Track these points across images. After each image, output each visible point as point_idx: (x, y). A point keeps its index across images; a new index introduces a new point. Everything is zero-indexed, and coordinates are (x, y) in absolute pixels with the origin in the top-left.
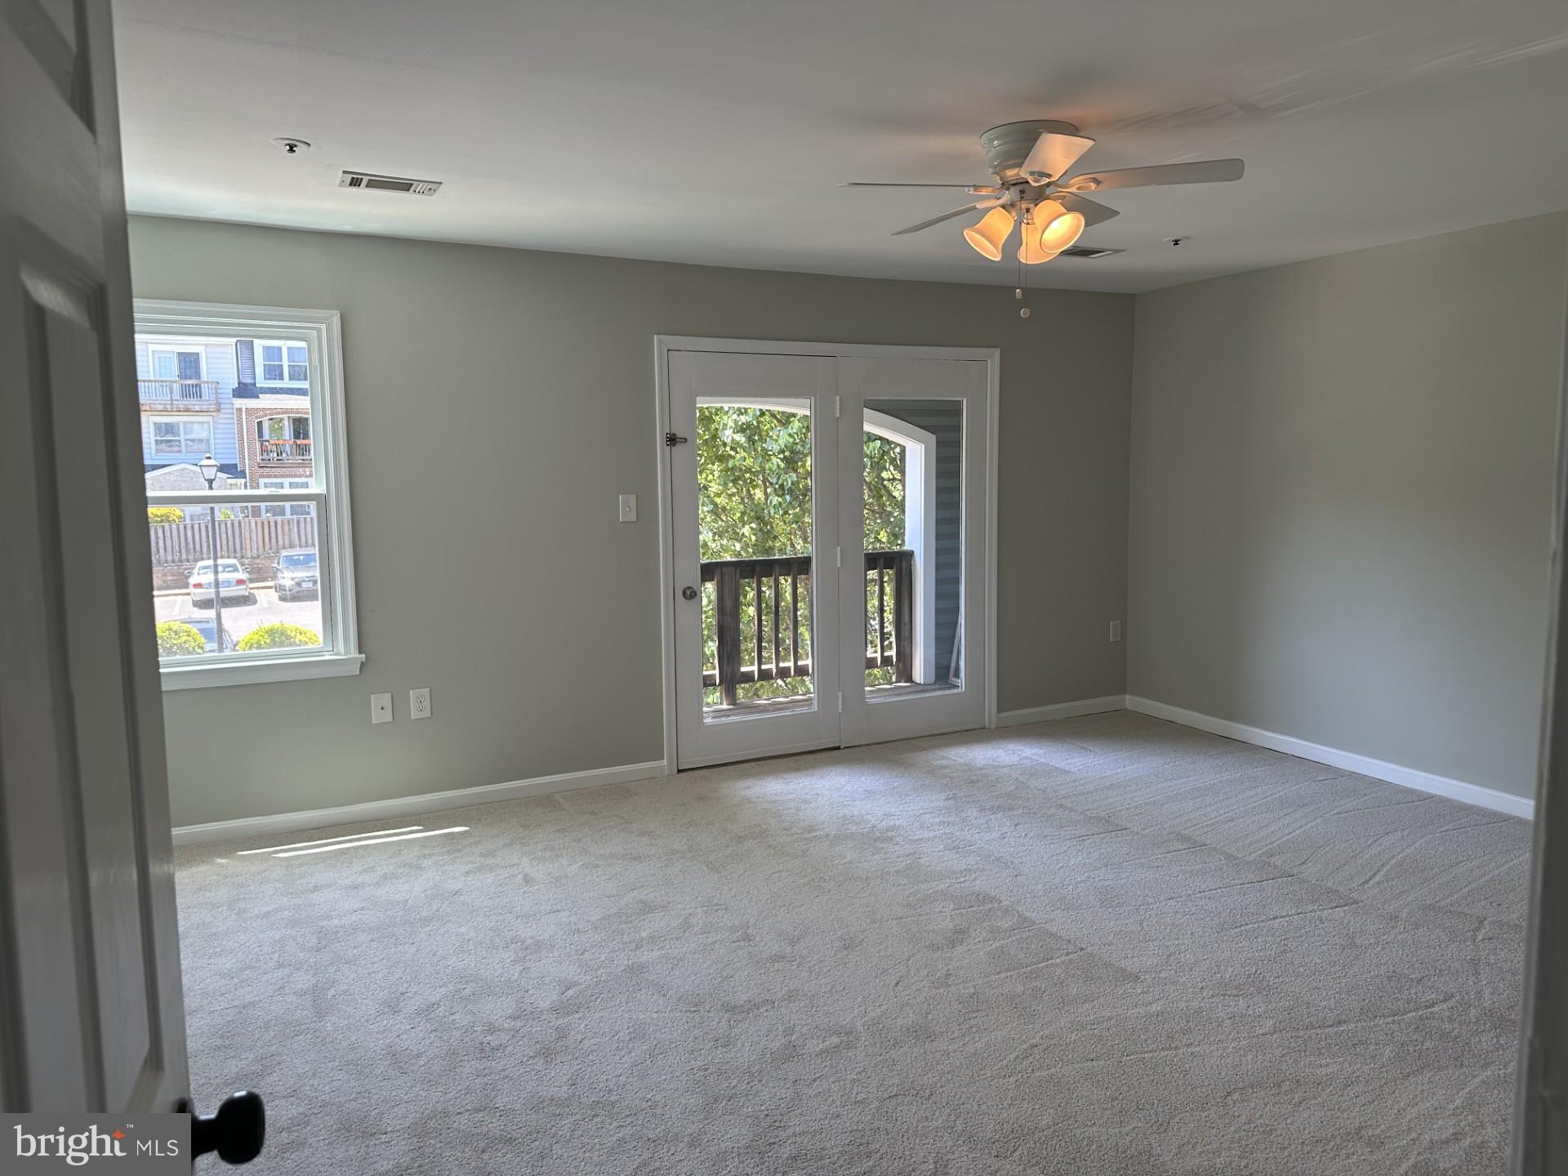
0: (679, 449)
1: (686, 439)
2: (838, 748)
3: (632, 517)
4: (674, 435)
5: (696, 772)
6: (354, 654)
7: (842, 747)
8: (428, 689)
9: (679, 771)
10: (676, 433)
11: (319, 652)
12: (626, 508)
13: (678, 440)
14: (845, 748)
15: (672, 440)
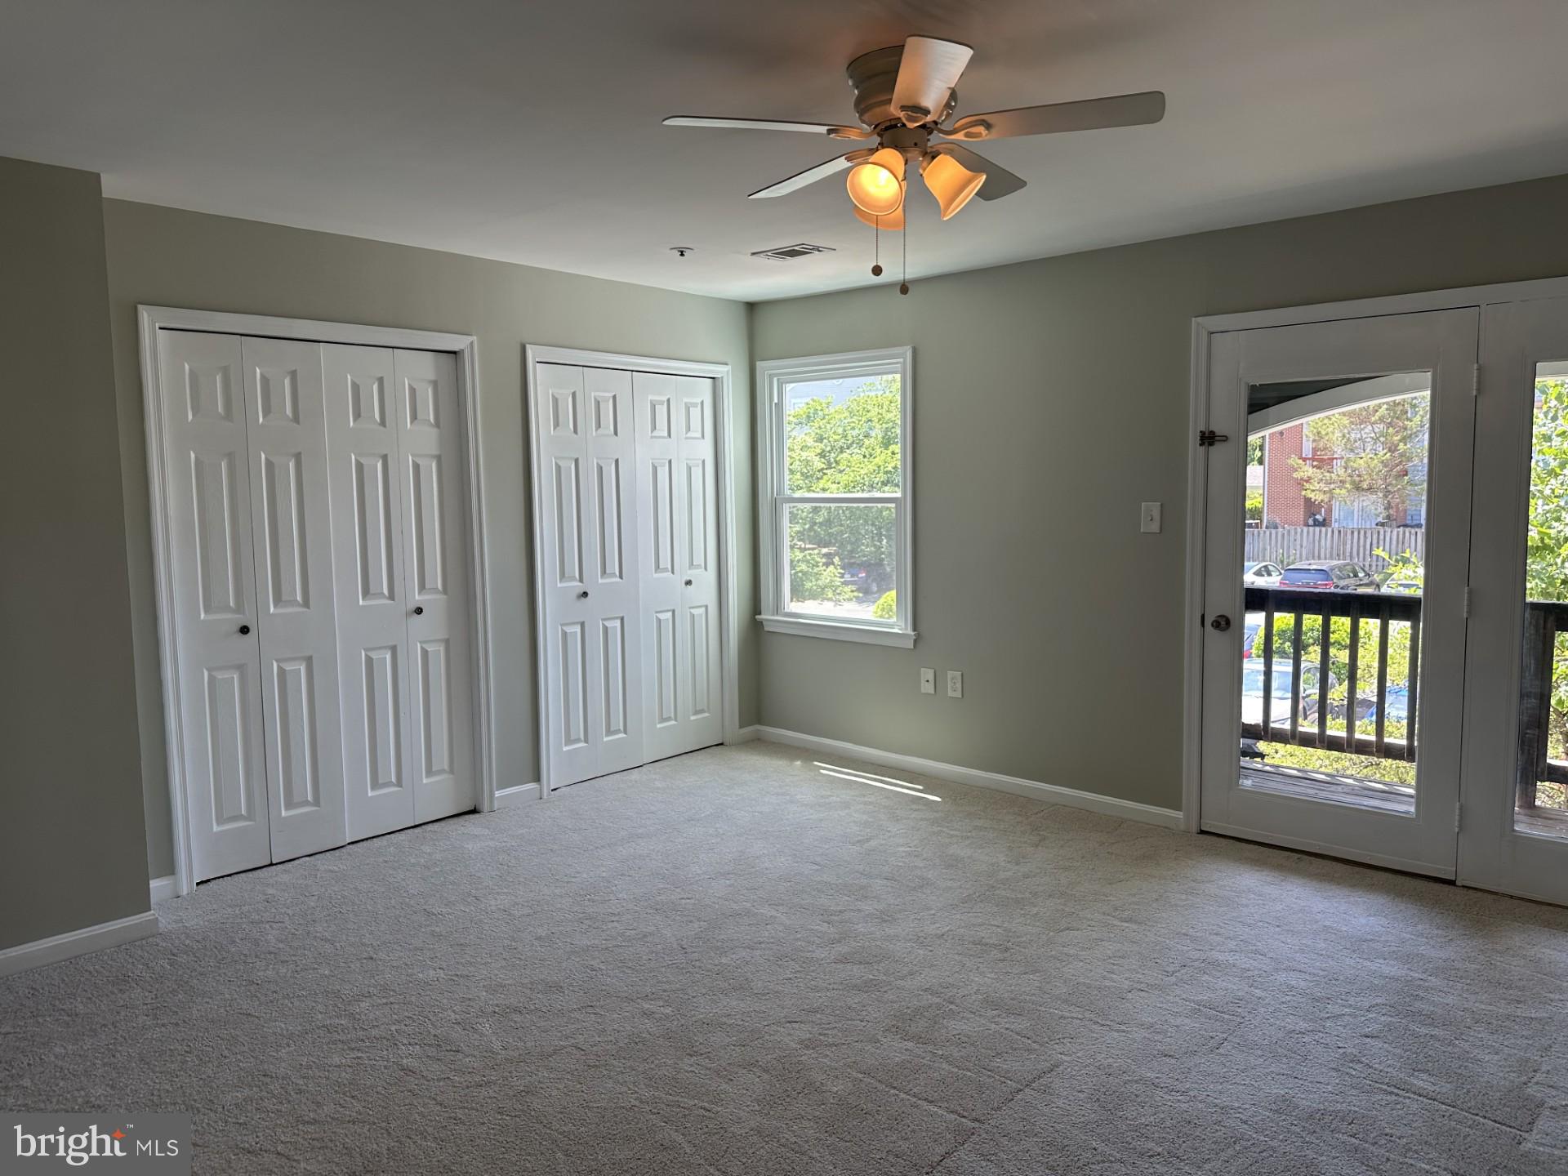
0: (1217, 450)
1: (1226, 436)
2: (1452, 883)
3: (1155, 527)
4: (1212, 433)
5: (1221, 839)
6: (910, 632)
7: (1458, 883)
8: (960, 673)
9: (1202, 832)
10: (1215, 430)
11: (891, 626)
12: (1149, 517)
13: (1217, 438)
14: (1463, 886)
15: (1208, 439)
